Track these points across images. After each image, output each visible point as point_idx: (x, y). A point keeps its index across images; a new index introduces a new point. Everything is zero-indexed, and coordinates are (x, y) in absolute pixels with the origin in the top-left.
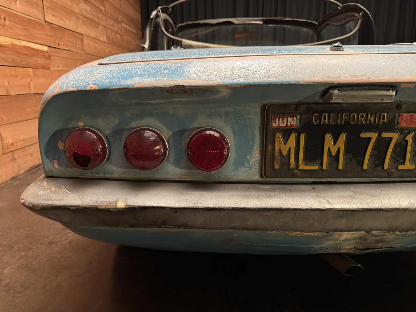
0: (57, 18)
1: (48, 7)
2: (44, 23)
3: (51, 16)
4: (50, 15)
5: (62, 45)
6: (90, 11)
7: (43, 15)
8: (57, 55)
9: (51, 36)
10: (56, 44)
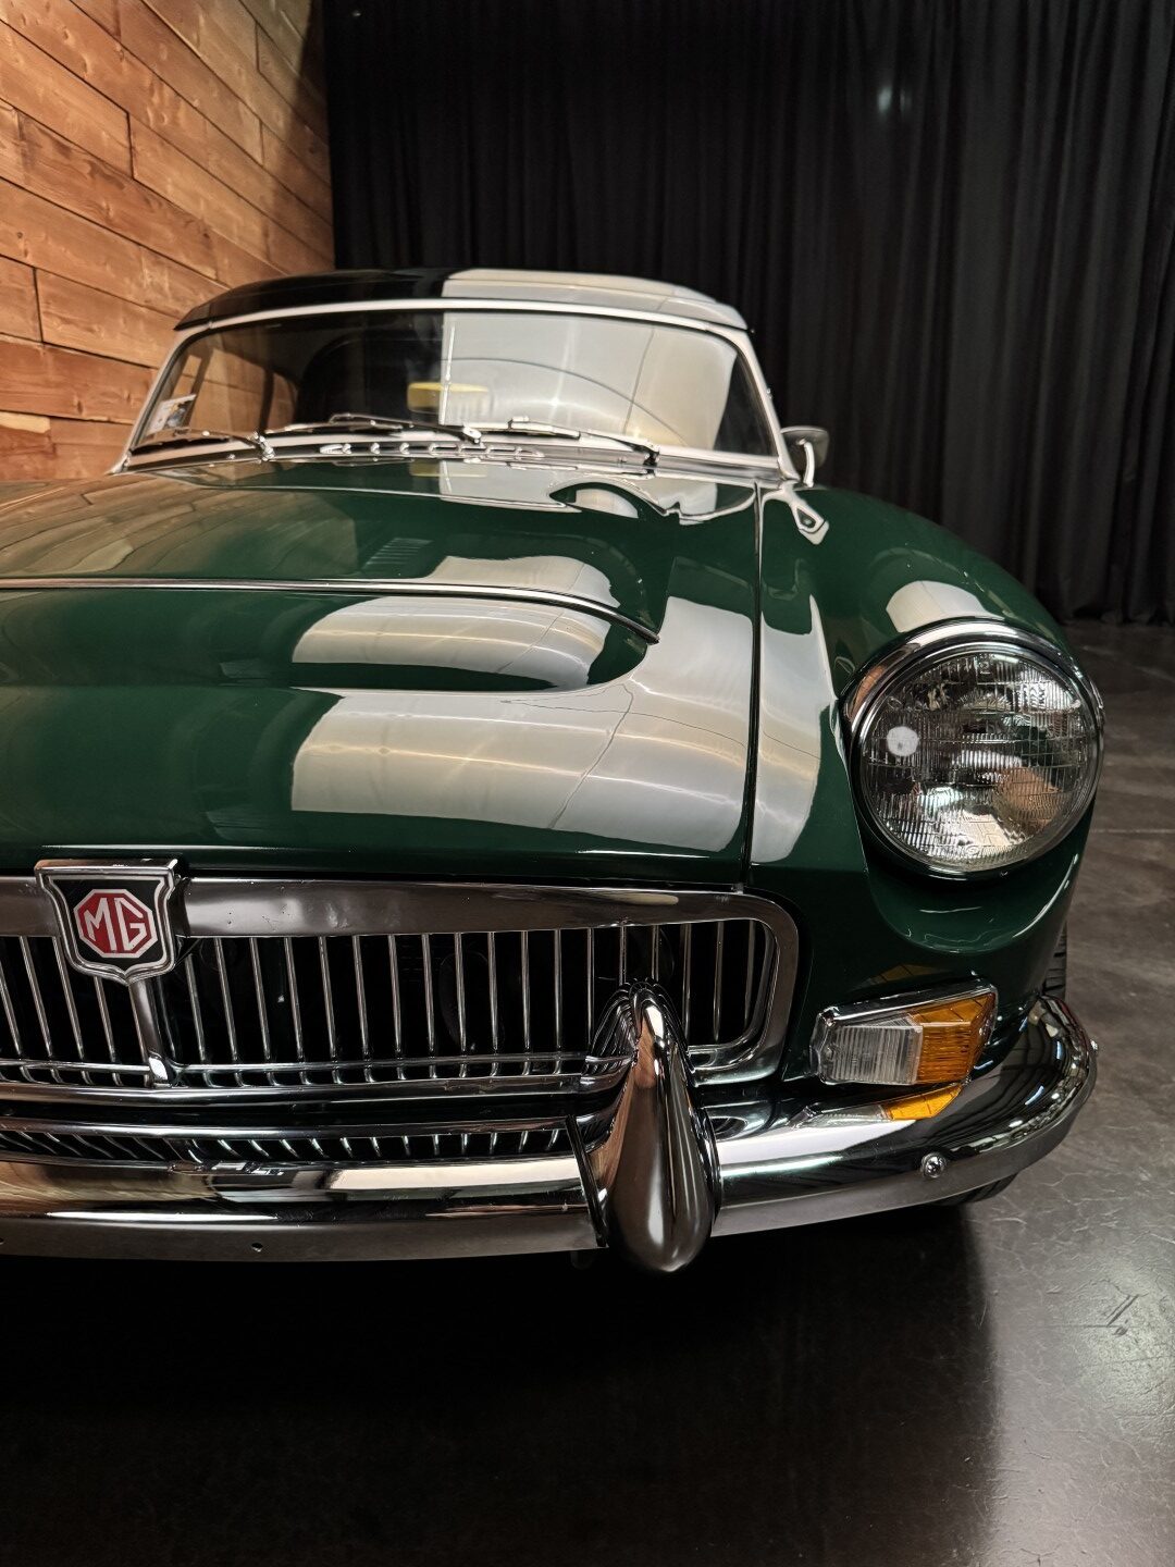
0: (77, 325)
1: (52, 298)
2: (40, 349)
3: (59, 326)
4: (56, 322)
5: (89, 408)
6: (170, 288)
7: (37, 325)
8: (75, 441)
9: (58, 385)
10: (73, 406)
